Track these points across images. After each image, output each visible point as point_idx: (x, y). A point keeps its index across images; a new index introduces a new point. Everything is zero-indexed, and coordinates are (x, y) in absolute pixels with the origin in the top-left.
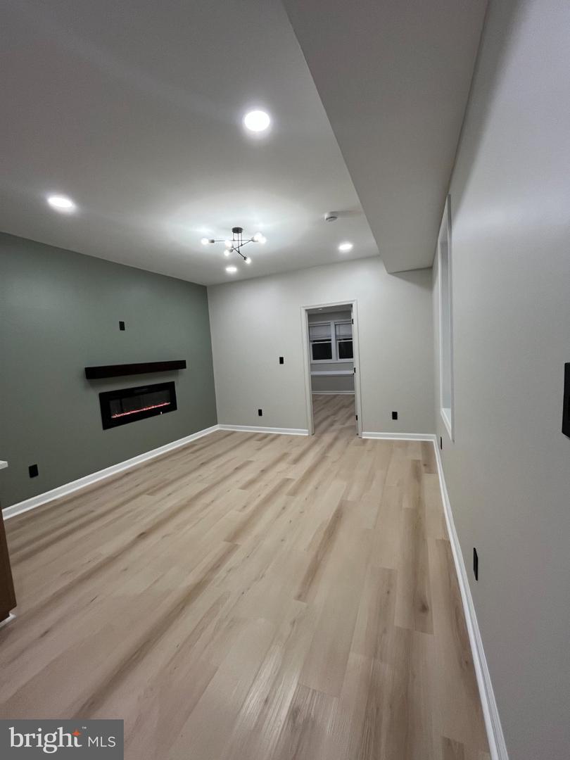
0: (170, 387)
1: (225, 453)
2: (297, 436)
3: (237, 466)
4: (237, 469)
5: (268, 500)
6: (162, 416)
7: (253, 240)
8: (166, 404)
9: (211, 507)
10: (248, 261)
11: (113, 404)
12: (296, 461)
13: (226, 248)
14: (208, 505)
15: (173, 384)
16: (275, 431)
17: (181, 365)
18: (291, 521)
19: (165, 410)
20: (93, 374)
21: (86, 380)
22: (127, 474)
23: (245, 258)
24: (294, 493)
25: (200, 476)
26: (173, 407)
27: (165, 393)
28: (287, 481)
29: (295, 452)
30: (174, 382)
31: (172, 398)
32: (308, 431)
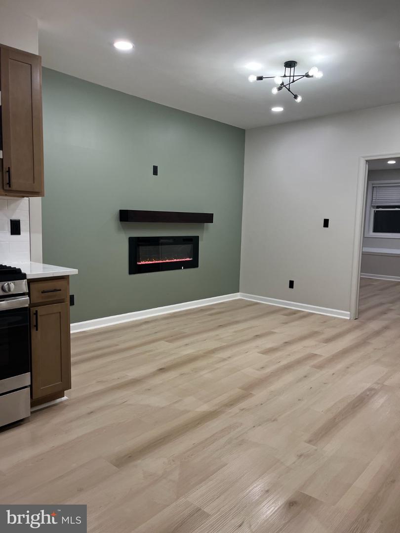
0: (193, 242)
1: (246, 320)
3: (258, 333)
4: (257, 336)
5: (288, 367)
6: (183, 272)
7: (307, 76)
8: (188, 259)
9: (227, 362)
10: (299, 99)
12: (328, 341)
13: (274, 85)
14: (224, 360)
16: (307, 309)
17: (208, 218)
18: (311, 388)
19: (186, 265)
21: (119, 222)
23: (296, 97)
24: (320, 367)
25: (217, 335)
26: (194, 264)
27: (188, 247)
28: (314, 356)
29: (330, 332)
30: (198, 237)
31: (195, 254)
32: (350, 314)
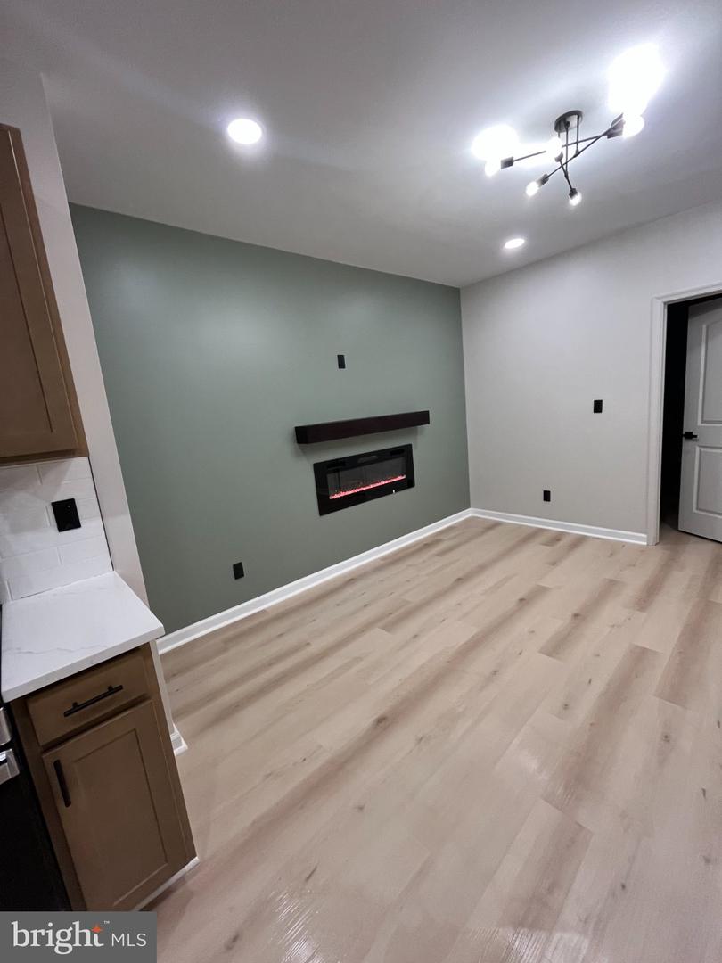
0: (405, 453)
2: (623, 545)
3: (522, 595)
4: (523, 601)
6: (396, 497)
8: (400, 478)
9: (495, 689)
10: (576, 201)
11: (331, 478)
12: (643, 604)
13: (532, 175)
14: (488, 681)
15: (409, 447)
16: (576, 529)
17: (422, 418)
19: (399, 487)
20: (306, 436)
21: (296, 444)
22: (351, 580)
23: (573, 193)
26: (409, 483)
27: (398, 462)
29: (633, 581)
30: (410, 445)
31: (409, 469)
32: (648, 537)
